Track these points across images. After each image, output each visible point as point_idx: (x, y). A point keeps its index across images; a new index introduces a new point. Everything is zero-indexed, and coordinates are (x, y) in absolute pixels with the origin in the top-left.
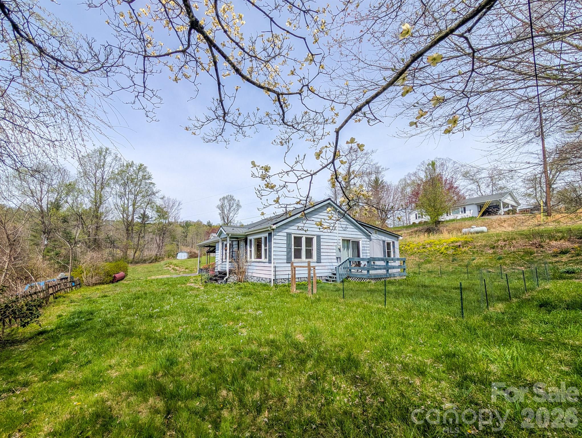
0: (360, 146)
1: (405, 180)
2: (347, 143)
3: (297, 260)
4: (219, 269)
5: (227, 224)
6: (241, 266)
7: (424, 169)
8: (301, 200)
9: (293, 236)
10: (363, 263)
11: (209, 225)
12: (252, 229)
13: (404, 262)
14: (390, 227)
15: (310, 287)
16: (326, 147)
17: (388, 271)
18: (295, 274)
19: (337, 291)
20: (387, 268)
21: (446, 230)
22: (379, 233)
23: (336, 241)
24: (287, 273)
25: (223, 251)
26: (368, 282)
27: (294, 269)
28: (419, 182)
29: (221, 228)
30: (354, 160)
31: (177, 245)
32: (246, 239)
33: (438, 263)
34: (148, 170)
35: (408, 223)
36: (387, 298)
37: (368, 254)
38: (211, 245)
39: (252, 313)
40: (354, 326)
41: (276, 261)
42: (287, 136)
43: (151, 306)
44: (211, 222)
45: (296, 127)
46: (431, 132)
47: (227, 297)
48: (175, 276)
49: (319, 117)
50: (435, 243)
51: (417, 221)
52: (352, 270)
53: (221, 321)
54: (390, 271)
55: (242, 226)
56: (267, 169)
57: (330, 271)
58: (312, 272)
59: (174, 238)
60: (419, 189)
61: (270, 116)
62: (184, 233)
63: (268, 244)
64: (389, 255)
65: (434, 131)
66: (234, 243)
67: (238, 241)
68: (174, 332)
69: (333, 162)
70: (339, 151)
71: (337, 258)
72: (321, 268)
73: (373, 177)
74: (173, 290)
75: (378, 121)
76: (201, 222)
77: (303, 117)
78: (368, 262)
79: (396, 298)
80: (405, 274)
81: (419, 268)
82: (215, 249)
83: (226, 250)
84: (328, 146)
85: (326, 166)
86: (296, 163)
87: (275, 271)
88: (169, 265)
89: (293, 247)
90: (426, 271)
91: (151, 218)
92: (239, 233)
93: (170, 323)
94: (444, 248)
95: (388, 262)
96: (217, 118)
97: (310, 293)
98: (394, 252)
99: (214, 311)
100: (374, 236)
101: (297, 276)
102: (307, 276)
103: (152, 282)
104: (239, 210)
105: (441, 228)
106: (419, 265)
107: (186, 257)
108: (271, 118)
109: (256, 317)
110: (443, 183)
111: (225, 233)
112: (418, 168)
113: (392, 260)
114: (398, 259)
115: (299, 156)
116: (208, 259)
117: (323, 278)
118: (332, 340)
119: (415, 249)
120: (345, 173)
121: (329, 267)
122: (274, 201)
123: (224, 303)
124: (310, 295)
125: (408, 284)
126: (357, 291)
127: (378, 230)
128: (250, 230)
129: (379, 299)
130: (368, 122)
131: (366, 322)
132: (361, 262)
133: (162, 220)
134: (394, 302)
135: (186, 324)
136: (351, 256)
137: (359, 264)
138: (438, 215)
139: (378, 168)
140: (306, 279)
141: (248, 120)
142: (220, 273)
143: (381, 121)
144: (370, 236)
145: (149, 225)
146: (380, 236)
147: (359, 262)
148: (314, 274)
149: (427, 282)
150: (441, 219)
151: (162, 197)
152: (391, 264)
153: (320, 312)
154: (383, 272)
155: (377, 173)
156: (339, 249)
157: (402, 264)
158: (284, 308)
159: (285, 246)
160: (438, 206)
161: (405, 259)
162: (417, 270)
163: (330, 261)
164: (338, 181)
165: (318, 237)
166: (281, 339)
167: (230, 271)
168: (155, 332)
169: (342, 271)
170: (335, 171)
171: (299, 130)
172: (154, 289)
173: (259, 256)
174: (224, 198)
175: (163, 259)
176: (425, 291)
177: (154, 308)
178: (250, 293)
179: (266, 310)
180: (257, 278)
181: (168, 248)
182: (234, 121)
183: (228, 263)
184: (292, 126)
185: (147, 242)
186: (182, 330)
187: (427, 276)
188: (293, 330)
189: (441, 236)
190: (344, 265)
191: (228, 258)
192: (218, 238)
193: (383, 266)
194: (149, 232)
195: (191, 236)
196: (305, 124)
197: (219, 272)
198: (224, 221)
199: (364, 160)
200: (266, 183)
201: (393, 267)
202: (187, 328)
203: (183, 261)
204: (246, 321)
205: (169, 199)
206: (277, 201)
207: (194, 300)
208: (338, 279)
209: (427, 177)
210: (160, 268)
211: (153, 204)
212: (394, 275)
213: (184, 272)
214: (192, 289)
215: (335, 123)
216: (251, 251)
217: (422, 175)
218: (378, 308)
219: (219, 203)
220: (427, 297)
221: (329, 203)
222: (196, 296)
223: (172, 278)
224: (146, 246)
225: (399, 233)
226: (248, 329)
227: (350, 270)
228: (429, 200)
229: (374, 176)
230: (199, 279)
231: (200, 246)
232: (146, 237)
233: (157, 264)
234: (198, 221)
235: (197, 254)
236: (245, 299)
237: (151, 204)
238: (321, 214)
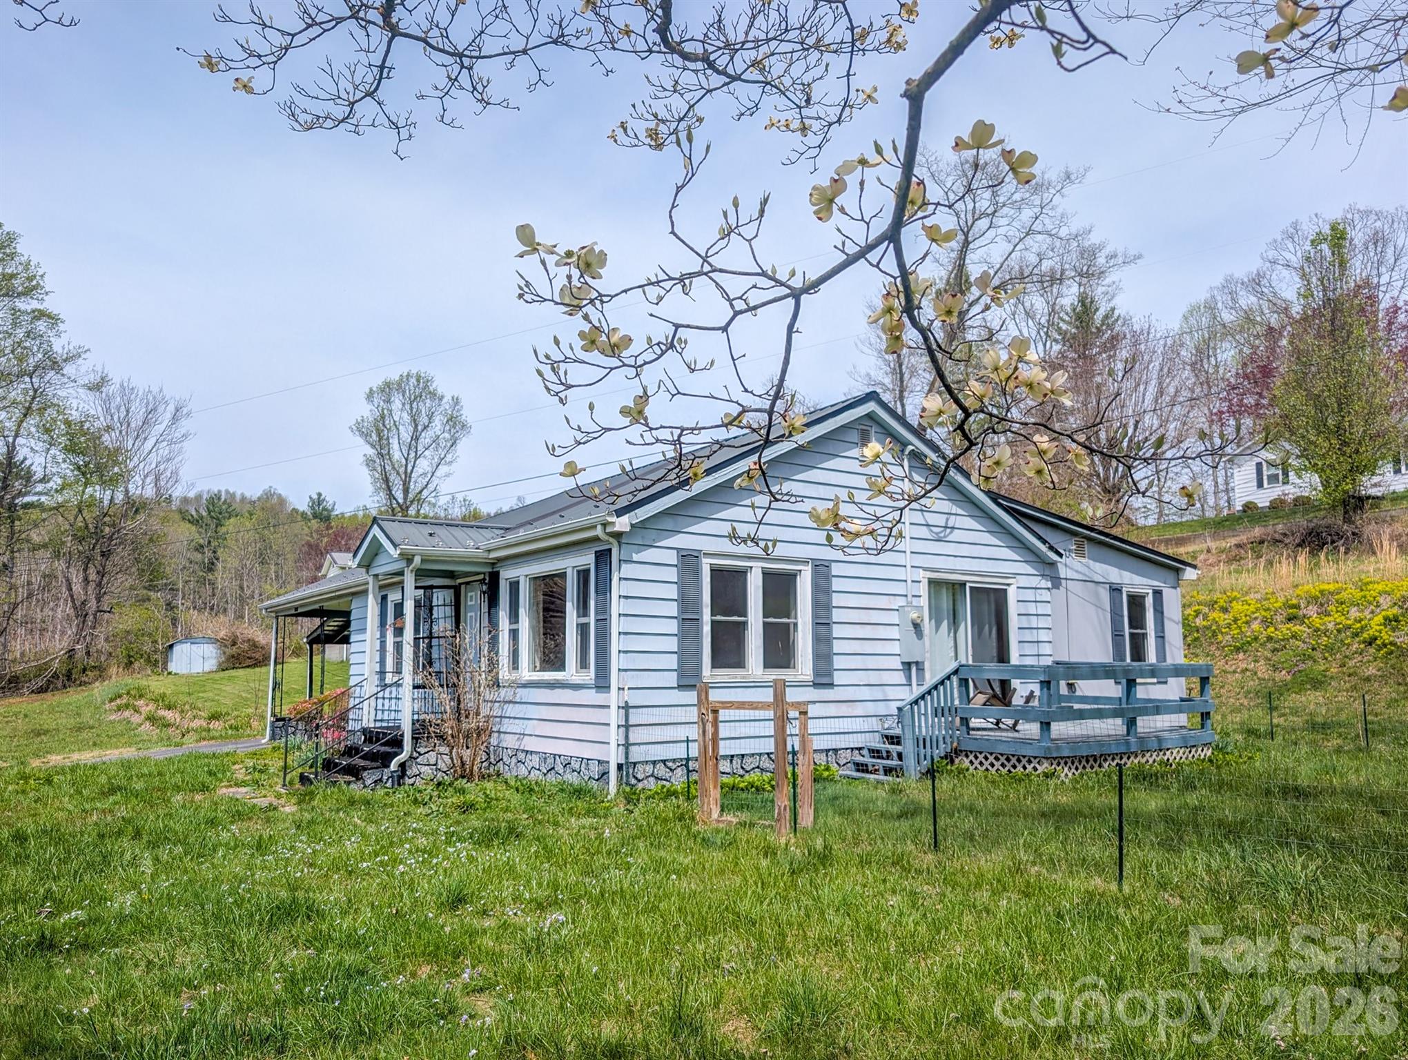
0: (1018, 164)
1: (1211, 307)
2: (959, 145)
3: (724, 675)
4: (366, 717)
5: (404, 509)
6: (469, 701)
7: (1295, 261)
8: (745, 410)
9: (706, 564)
10: (1022, 689)
11: (320, 513)
12: (522, 534)
13: (1204, 681)
14: (1141, 522)
15: (783, 800)
16: (863, 162)
17: (1131, 723)
18: (715, 739)
19: (903, 815)
20: (1129, 711)
21: (1392, 539)
22: (1097, 550)
23: (899, 588)
24: (681, 733)
25: (383, 635)
26: (1046, 775)
27: (710, 715)
28: (1274, 320)
29: (376, 530)
30: (984, 215)
31: (170, 606)
32: (494, 578)
33: (1354, 688)
34: (22, 247)
35: (1223, 503)
36: (1131, 850)
37: (1046, 649)
38: (328, 606)
39: (519, 921)
40: (981, 976)
41: (632, 680)
42: (678, 105)
43: (49, 895)
44: (329, 500)
45: (721, 62)
46: (1331, 90)
47: (402, 851)
48: (159, 753)
49: (830, 18)
50: (1344, 595)
51: (1263, 499)
52: (974, 723)
53: (376, 960)
54: (1145, 724)
55: (473, 521)
56: (589, 262)
57: (874, 724)
58: (793, 729)
59: (152, 576)
60: (1272, 349)
61: (604, 12)
62: (199, 548)
63: (592, 603)
64: (1138, 654)
65: (1341, 87)
66: (439, 597)
67: (457, 590)
68: (156, 1018)
69: (893, 236)
70: (921, 183)
71: (907, 666)
72: (832, 710)
73: (1069, 296)
74: (152, 820)
75: (1099, 49)
76: (282, 501)
77: (754, 17)
78: (1046, 684)
79: (1169, 846)
80: (1209, 735)
81: (1272, 709)
82: (347, 625)
83: (399, 631)
84: (873, 158)
85: (862, 254)
86: (726, 234)
87: (627, 727)
88: (128, 699)
89: (707, 617)
90: (1298, 721)
91: (41, 481)
92: (459, 551)
93: (136, 974)
94: (1379, 619)
95: (1131, 684)
96: (354, 16)
97: (786, 828)
98: (1161, 637)
99: (344, 913)
100: (1073, 565)
101: (725, 748)
102: (769, 746)
103: (49, 781)
104: (460, 445)
105: (1369, 530)
106: (1270, 698)
107: (211, 664)
108: (607, 21)
109: (538, 940)
110: (1382, 325)
111: (395, 553)
112: (1271, 254)
113: (1153, 672)
114: (1178, 671)
115: (736, 204)
116: (317, 671)
117: (845, 756)
118: (884, 1044)
119: (1256, 626)
120: (944, 274)
121: (871, 708)
122: (625, 411)
123: (391, 875)
124: (783, 837)
125: (1221, 783)
126: (995, 815)
127: (1090, 539)
128: (511, 537)
129: (1094, 851)
130: (1057, 52)
131: (1033, 958)
132: (1015, 683)
133: (96, 491)
134: (1159, 866)
135: (212, 976)
136: (966, 657)
137: (1002, 694)
138: (1356, 470)
139: (1090, 254)
140: (766, 763)
141: (500, 27)
142: (370, 736)
143: (1113, 51)
144: (1053, 564)
145: (35, 514)
146: (1098, 567)
147: (1004, 684)
148: (804, 737)
149: (1305, 774)
150: (1370, 485)
151: (93, 378)
152: (1147, 690)
153: (830, 915)
154: (1113, 727)
155: (1088, 275)
156: (916, 626)
157: (1195, 693)
158: (668, 896)
159: (672, 609)
160: (1359, 430)
161: (1209, 668)
162: (1259, 718)
163: (873, 678)
164: (915, 323)
165: (822, 570)
166: (654, 1043)
167: (421, 731)
168: (69, 1019)
169: (927, 725)
170: (904, 274)
171: (736, 78)
172: (60, 815)
173: (551, 657)
174: (387, 390)
175: (101, 672)
176: (1296, 814)
177: (61, 906)
178: (511, 830)
179: (586, 908)
180: (544, 757)
181: (126, 619)
182: (435, 32)
183: (407, 691)
184: (705, 59)
185: (22, 593)
186: (194, 1005)
187: (1304, 749)
188: (706, 996)
189: (1369, 566)
190: (940, 699)
191: (408, 667)
192: (362, 575)
193: (1108, 700)
194: (36, 548)
195: (233, 563)
196: (764, 49)
197: (365, 731)
198: (391, 496)
199: (1027, 214)
200: (586, 327)
201: (1158, 708)
202: (216, 998)
203: (197, 683)
204: (495, 958)
205: (127, 391)
206: (636, 413)
207: (249, 867)
208: (910, 762)
209: (1307, 294)
210: (87, 717)
211: (52, 412)
212: (1160, 740)
213: (205, 734)
214: (240, 814)
215: (900, 47)
216: (514, 634)
217: (1288, 287)
218: (1091, 895)
219: (366, 411)
220: (1305, 842)
221: (870, 416)
222: (260, 846)
223: (144, 761)
224: (19, 614)
225: (1182, 551)
226: (500, 996)
227: (965, 721)
228: (1318, 401)
229: (1075, 289)
230: (275, 764)
231: (280, 613)
232: (21, 567)
233: (74, 696)
234: (268, 495)
235: (264, 649)
236: (486, 857)
237: (41, 411)
238: (831, 464)
